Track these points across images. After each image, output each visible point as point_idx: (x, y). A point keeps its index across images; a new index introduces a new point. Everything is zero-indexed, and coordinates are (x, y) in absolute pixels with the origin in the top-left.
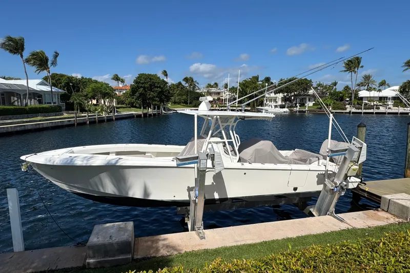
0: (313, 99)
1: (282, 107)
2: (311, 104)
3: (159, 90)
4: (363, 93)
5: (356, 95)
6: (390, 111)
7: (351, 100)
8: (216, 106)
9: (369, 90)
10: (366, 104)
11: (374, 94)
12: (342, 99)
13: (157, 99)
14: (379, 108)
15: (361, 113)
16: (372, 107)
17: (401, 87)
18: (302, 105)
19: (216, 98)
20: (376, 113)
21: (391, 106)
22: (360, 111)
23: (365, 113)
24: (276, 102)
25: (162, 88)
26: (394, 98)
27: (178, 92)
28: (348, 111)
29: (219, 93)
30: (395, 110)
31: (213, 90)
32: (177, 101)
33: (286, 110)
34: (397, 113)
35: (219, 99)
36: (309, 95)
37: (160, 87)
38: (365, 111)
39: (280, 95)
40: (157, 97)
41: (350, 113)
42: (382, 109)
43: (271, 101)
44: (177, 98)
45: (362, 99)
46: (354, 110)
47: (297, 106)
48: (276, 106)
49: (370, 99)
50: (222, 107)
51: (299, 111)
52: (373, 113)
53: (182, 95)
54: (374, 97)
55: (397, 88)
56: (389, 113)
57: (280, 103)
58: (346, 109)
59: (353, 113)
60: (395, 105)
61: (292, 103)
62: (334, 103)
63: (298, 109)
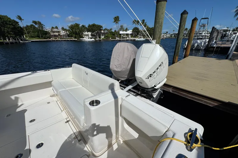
0: (103, 35)
1: (91, 38)
2: (103, 37)
3: (12, 26)
4: (121, 32)
5: (119, 33)
7: (117, 35)
8: (59, 39)
9: (123, 31)
10: (122, 37)
11: (125, 32)
12: (114, 35)
13: (11, 33)
14: (126, 38)
16: (124, 38)
17: (133, 30)
18: (100, 37)
19: (57, 34)
20: (126, 40)
22: (121, 39)
23: (122, 40)
24: (89, 36)
25: (14, 26)
26: (131, 34)
27: (32, 30)
28: (117, 39)
29: (59, 32)
30: (131, 39)
31: (55, 30)
32: (32, 36)
33: (93, 39)
35: (59, 35)
36: (102, 33)
37: (12, 24)
38: (122, 39)
39: (90, 33)
40: (11, 31)
42: (128, 39)
43: (86, 36)
44: (32, 34)
45: (121, 34)
46: (119, 39)
47: (97, 38)
48: (89, 38)
49: (124, 34)
50: (62, 39)
51: (99, 40)
52: (125, 40)
53: (35, 32)
54: (125, 34)
55: (131, 31)
56: (130, 40)
58: (116, 39)
60: (131, 37)
61: (95, 37)
62: (112, 36)
63: (98, 39)
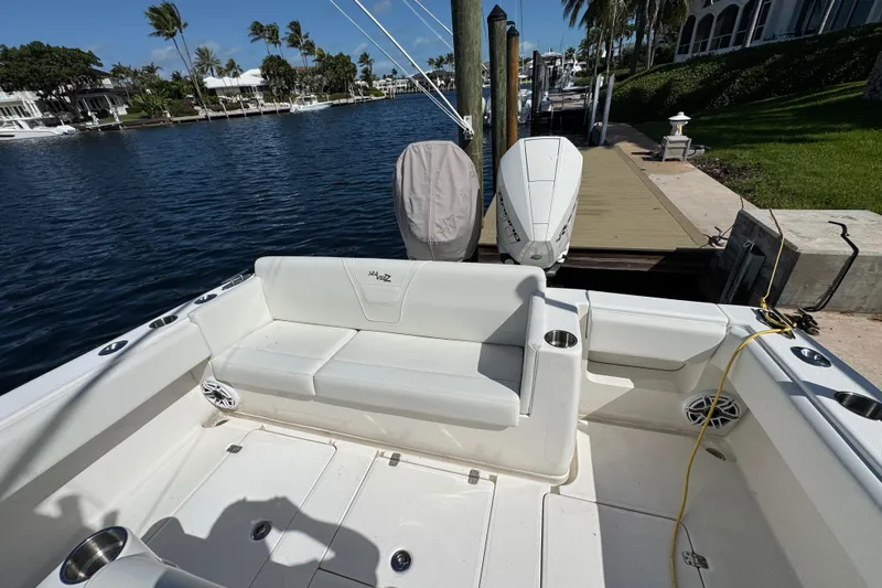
0: (119, 99)
1: (51, 123)
2: (122, 111)
4: (212, 82)
5: (202, 85)
6: (263, 109)
7: (196, 95)
9: (221, 74)
10: (225, 101)
11: (228, 81)
12: (178, 94)
14: (247, 107)
15: (224, 117)
16: (237, 106)
17: (263, 68)
18: (103, 114)
20: (248, 115)
21: (262, 102)
22: (221, 114)
23: (231, 116)
24: (27, 114)
26: (260, 88)
28: (202, 115)
30: (270, 107)
33: (65, 128)
34: (274, 112)
36: (106, 90)
38: (229, 113)
39: (28, 98)
41: (207, 118)
42: (253, 108)
45: (213, 91)
46: (211, 114)
47: (90, 119)
48: (33, 124)
49: (229, 91)
51: (103, 128)
52: (241, 116)
54: (232, 87)
55: (258, 71)
56: (265, 113)
57: (38, 114)
58: (197, 113)
59: (213, 118)
60: (267, 100)
61: (74, 112)
62: (170, 104)
63: (95, 123)
